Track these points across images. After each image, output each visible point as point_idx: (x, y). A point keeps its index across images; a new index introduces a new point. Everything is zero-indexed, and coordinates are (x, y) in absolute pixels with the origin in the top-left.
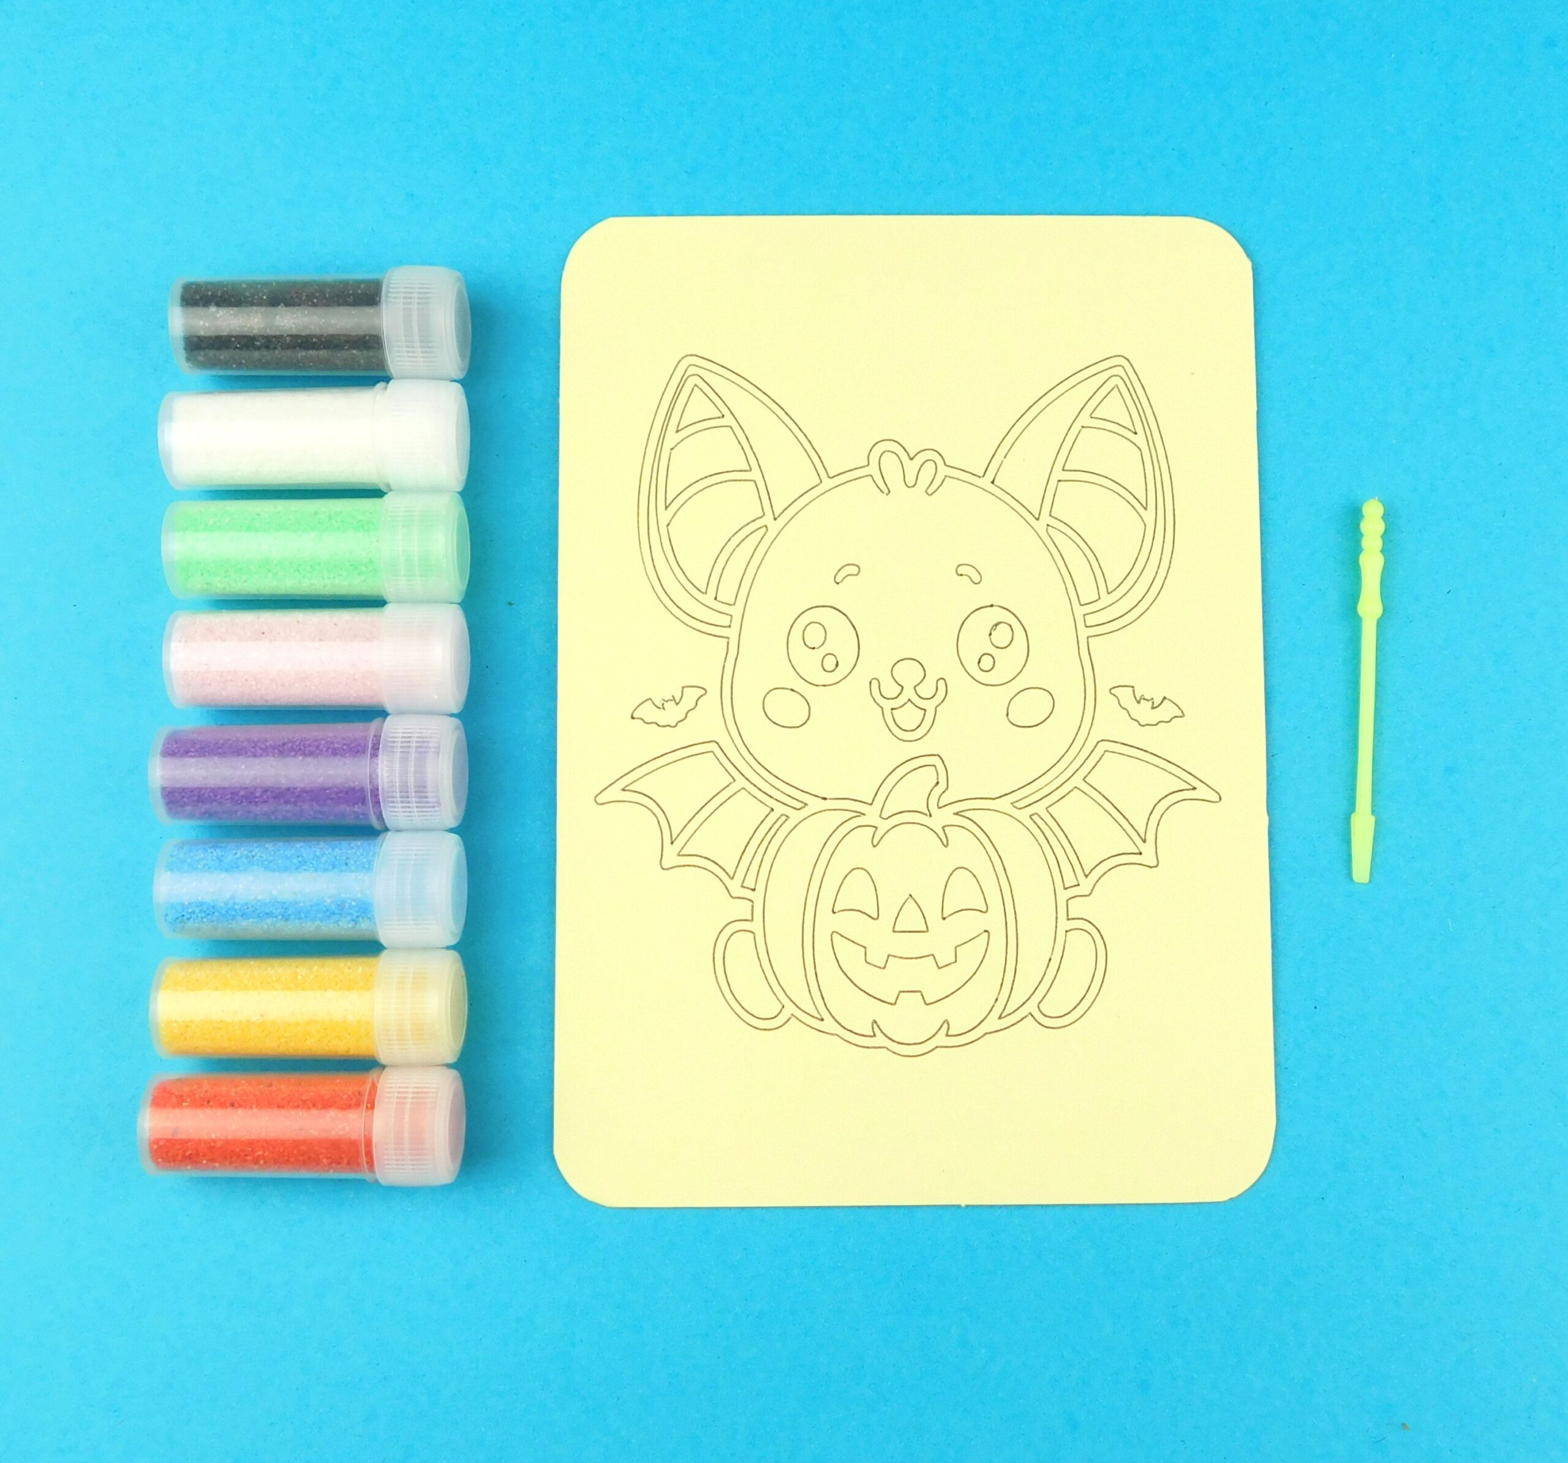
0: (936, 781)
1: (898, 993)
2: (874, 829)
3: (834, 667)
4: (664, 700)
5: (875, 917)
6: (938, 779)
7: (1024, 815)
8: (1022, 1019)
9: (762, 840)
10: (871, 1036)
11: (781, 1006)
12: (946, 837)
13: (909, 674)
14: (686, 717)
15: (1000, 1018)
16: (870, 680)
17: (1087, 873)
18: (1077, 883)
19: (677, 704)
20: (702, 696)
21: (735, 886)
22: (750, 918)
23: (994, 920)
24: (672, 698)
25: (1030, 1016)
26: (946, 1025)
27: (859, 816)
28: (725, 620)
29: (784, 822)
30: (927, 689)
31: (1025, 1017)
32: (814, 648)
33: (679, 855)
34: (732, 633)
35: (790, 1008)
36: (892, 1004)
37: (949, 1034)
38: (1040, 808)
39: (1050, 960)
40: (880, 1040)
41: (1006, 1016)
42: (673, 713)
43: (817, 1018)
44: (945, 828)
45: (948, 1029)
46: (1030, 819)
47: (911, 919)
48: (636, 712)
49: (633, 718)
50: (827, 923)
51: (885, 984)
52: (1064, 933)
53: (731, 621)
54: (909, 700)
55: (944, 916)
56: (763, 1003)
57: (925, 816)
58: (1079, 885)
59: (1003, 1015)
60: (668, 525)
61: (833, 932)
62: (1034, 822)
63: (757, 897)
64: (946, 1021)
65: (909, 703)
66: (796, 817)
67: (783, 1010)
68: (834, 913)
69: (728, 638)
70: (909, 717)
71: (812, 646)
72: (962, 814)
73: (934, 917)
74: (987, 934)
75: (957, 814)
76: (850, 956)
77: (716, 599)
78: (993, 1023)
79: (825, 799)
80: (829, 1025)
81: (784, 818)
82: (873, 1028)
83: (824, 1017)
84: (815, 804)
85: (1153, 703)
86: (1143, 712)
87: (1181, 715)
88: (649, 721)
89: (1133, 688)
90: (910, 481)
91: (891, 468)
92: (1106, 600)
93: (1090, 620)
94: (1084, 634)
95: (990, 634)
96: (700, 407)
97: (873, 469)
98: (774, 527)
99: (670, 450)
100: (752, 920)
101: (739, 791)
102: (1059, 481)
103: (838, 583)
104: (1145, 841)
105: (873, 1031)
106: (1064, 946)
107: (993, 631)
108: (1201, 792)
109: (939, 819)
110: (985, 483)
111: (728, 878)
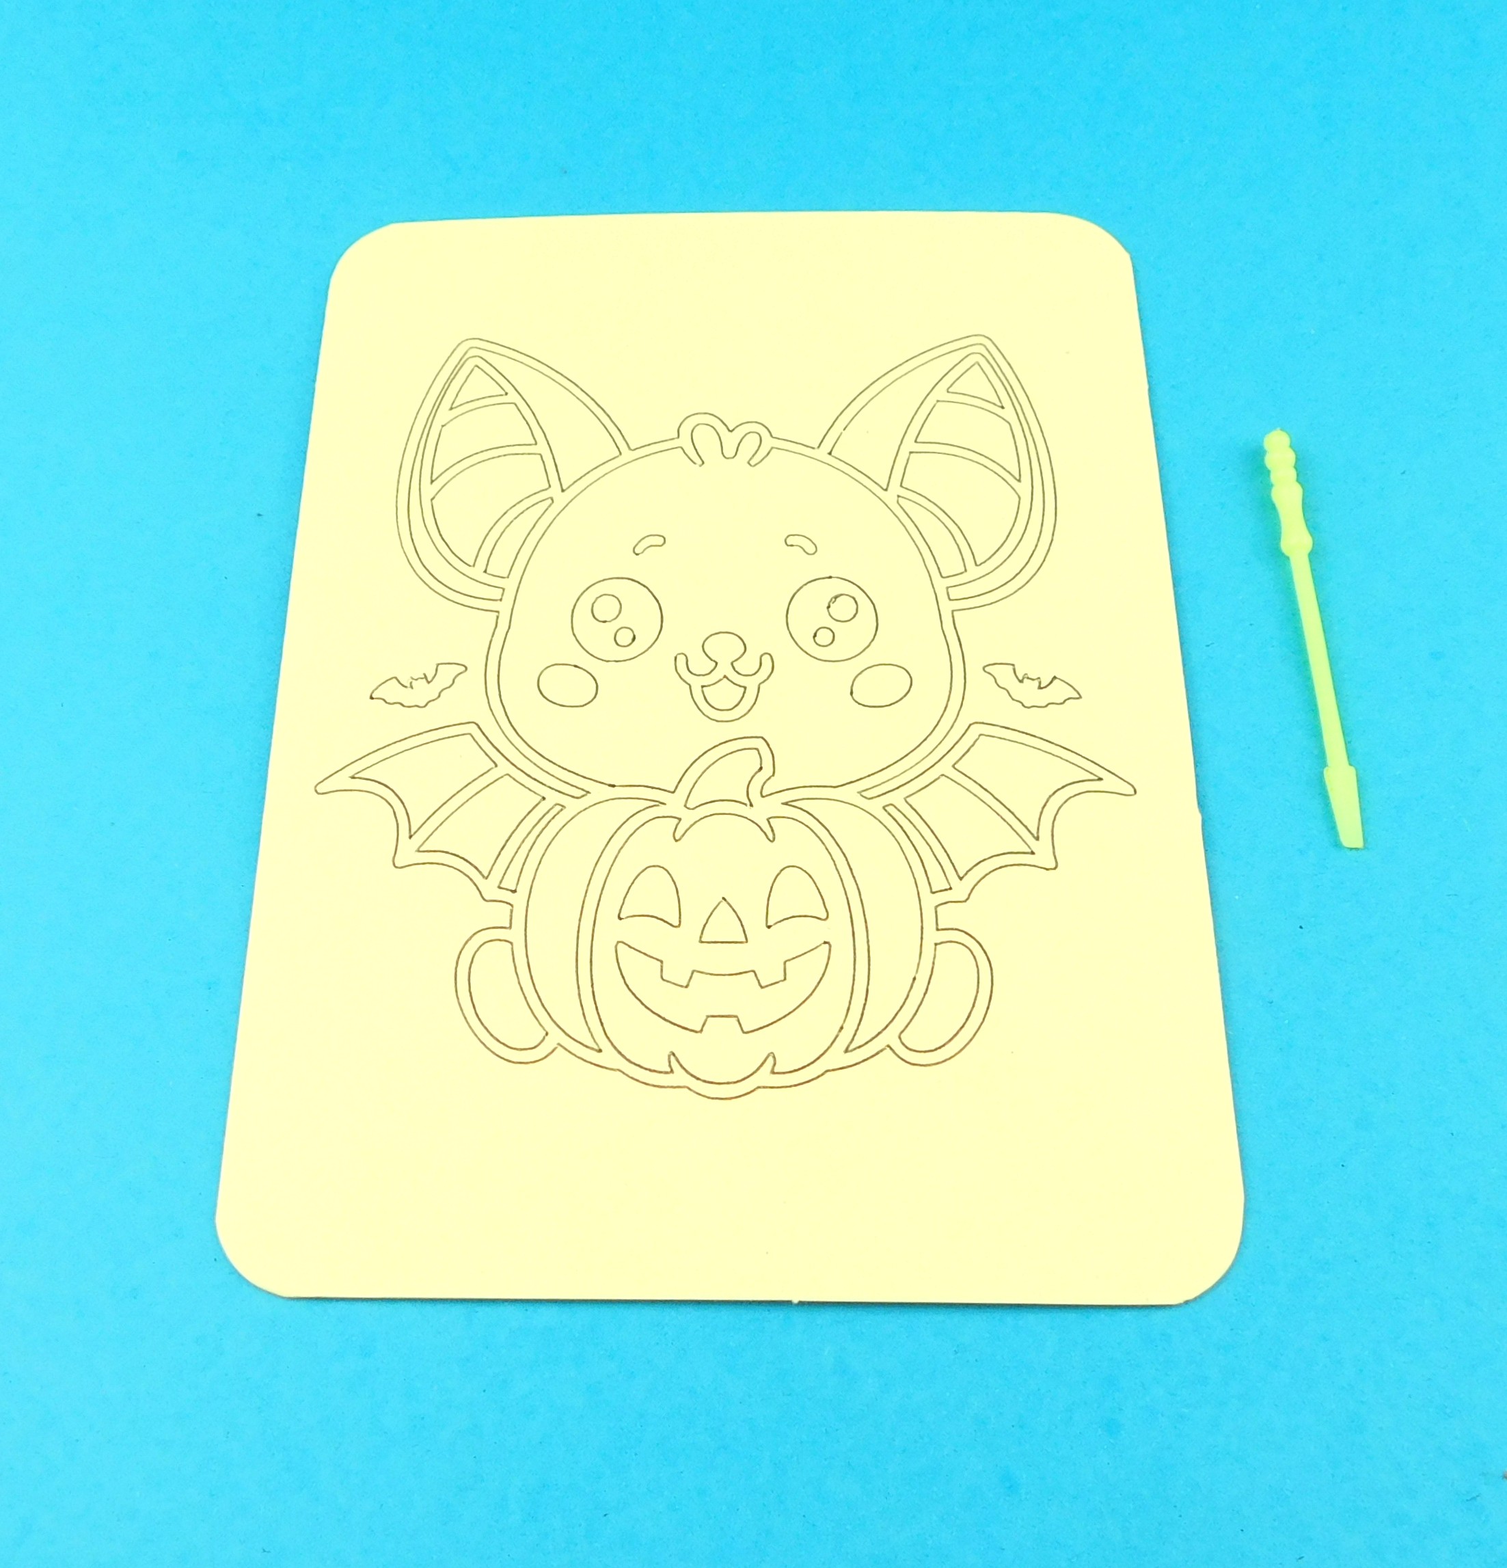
0: (759, 766)
1: (705, 1018)
2: (677, 821)
3: (630, 641)
4: (413, 679)
5: (676, 924)
6: (761, 764)
7: (876, 806)
8: (878, 1052)
9: (529, 833)
10: (666, 1073)
11: (545, 1033)
12: (772, 830)
13: (725, 649)
14: (439, 696)
15: (846, 1051)
16: (675, 655)
17: (961, 876)
18: (948, 887)
19: (429, 682)
20: (461, 673)
21: (489, 887)
22: (508, 925)
23: (837, 929)
24: (423, 676)
25: (888, 1049)
26: (771, 1059)
27: (658, 806)
28: (496, 594)
29: (558, 813)
30: (747, 665)
31: (882, 1051)
32: (605, 622)
33: (418, 851)
34: (504, 608)
35: (556, 1036)
36: (696, 1032)
37: (776, 1071)
38: (897, 798)
39: (914, 979)
40: (679, 1077)
41: (855, 1049)
42: (423, 692)
43: (592, 1049)
44: (770, 820)
45: (775, 1064)
46: (884, 812)
47: (724, 927)
48: (377, 691)
49: (372, 698)
50: (609, 930)
51: (688, 1008)
52: (934, 946)
53: (503, 594)
54: (725, 677)
55: (769, 924)
56: (521, 1030)
57: (744, 806)
58: (951, 889)
59: (851, 1048)
60: (432, 499)
61: (618, 942)
62: (889, 814)
63: (519, 900)
64: (772, 1055)
65: (725, 679)
66: (573, 806)
67: (547, 1037)
68: (620, 919)
69: (498, 612)
70: (724, 695)
71: (602, 620)
72: (792, 804)
73: (755, 924)
74: (827, 945)
75: (786, 804)
76: (641, 972)
77: (485, 572)
78: (836, 1057)
79: (613, 786)
81: (559, 808)
82: (670, 1062)
83: (601, 1048)
84: (600, 793)
85: (1040, 683)
86: (1028, 692)
87: (1078, 696)
88: (391, 702)
89: (1013, 665)
90: (730, 452)
91: (706, 439)
92: (973, 572)
93: (954, 593)
94: (947, 607)
95: (829, 607)
96: (480, 385)
97: (685, 441)
98: (561, 499)
99: (440, 427)
100: (510, 927)
101: (502, 777)
102: (911, 453)
103: (637, 554)
104: (1037, 838)
105: (670, 1066)
106: (933, 963)
107: (831, 604)
108: (1109, 783)
109: (763, 809)
110: (822, 453)
111: (481, 877)
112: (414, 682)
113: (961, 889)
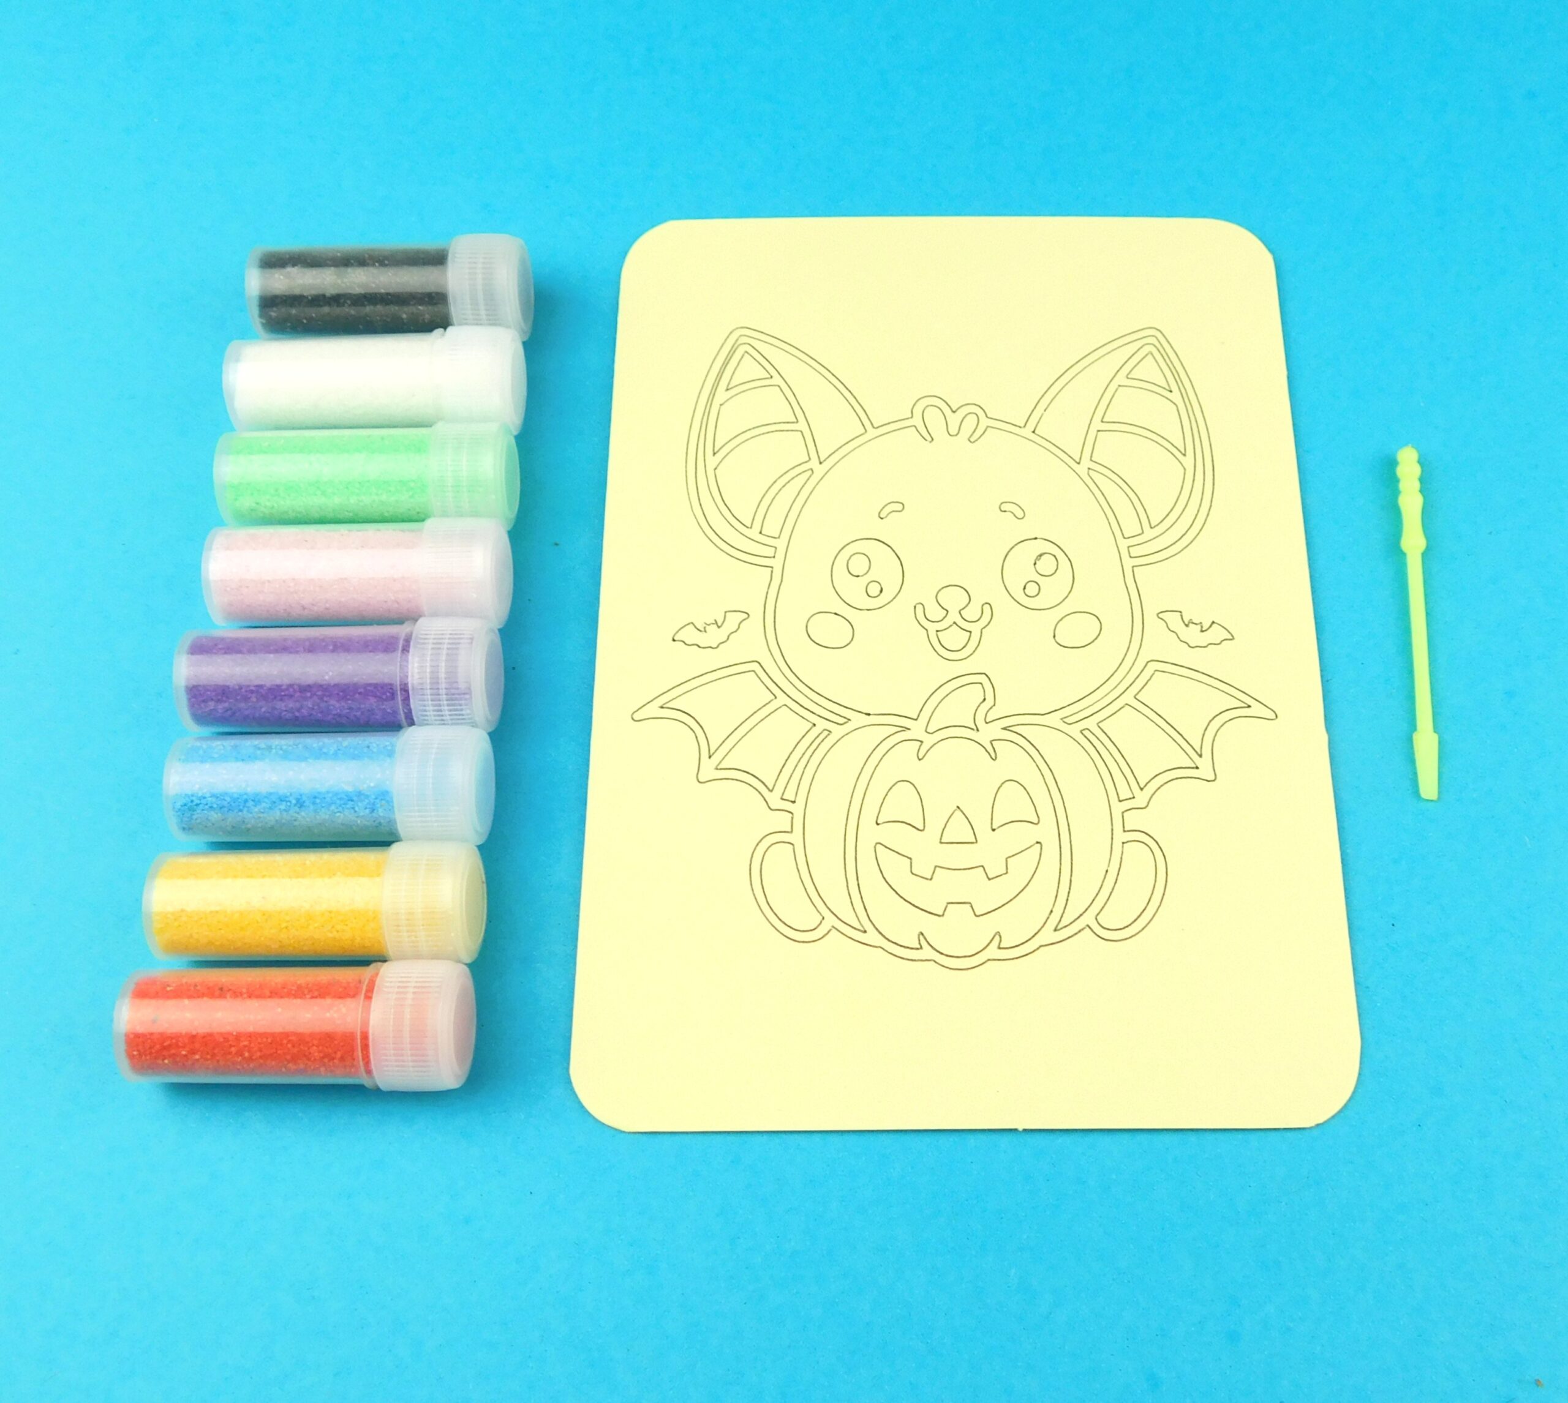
0: (983, 698)
1: (945, 904)
2: (919, 743)
3: (879, 592)
4: (706, 624)
5: (921, 828)
6: (985, 696)
7: (1074, 729)
8: (1080, 931)
9: (804, 754)
10: (917, 949)
11: (821, 918)
12: (995, 751)
13: (954, 600)
14: (728, 639)
15: (1055, 930)
16: (914, 605)
17: (1142, 786)
18: (1132, 796)
19: (719, 627)
20: (745, 620)
21: (774, 799)
22: (789, 830)
23: (1046, 832)
24: (714, 622)
25: (1088, 928)
26: (997, 937)
27: (904, 731)
28: (770, 552)
29: (826, 737)
30: (972, 613)
31: (1083, 929)
32: (858, 576)
33: (717, 769)
34: (777, 563)
35: (830, 920)
36: (939, 916)
37: (1001, 946)
38: (1091, 723)
39: (1107, 871)
40: (927, 953)
41: (1061, 929)
42: (714, 636)
43: (859, 930)
44: (993, 742)
45: (1001, 941)
46: (1081, 734)
47: (958, 830)
48: (678, 634)
49: (674, 640)
50: (870, 834)
51: (931, 895)
52: (1121, 844)
53: (775, 553)
54: (955, 623)
55: (994, 828)
56: (802, 915)
57: (972, 731)
58: (1134, 798)
59: (1059, 927)
60: (715, 469)
61: (877, 843)
62: (1085, 737)
63: (798, 809)
64: (999, 934)
65: (954, 625)
66: (837, 731)
67: (823, 922)
68: (878, 824)
69: (772, 567)
70: (954, 638)
71: (857, 574)
72: (1010, 729)
73: (983, 828)
74: (1039, 845)
75: (1005, 729)
76: (895, 868)
77: (761, 533)
78: (1047, 935)
79: (869, 714)
80: (872, 937)
81: (826, 733)
82: (919, 940)
83: (866, 929)
84: (858, 720)
85: (1202, 627)
86: (1192, 634)
87: (1231, 638)
88: (690, 643)
89: (1180, 612)
90: (953, 431)
91: (934, 419)
92: (1149, 534)
93: (1135, 552)
94: (1128, 563)
95: (1035, 564)
96: (749, 370)
97: (917, 420)
98: (819, 470)
99: (719, 406)
100: (792, 832)
101: (780, 707)
102: (1098, 431)
103: (882, 519)
104: (1201, 756)
105: (920, 944)
106: (1121, 858)
107: (1037, 562)
108: (1256, 709)
109: (987, 733)
110: (1027, 432)
111: (767, 790)
112: (707, 627)
113: (1141, 799)
